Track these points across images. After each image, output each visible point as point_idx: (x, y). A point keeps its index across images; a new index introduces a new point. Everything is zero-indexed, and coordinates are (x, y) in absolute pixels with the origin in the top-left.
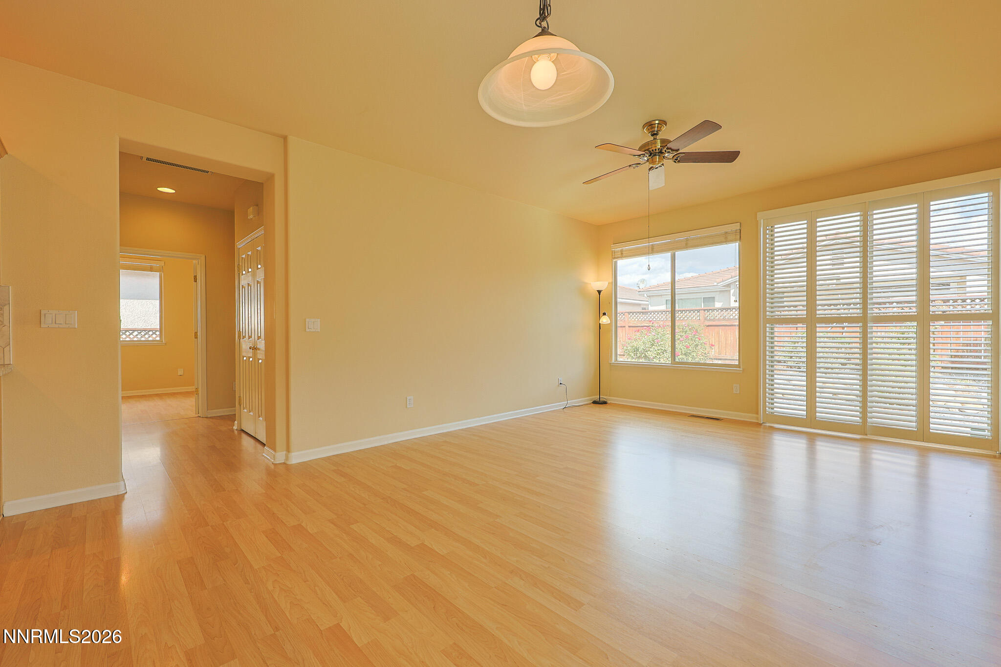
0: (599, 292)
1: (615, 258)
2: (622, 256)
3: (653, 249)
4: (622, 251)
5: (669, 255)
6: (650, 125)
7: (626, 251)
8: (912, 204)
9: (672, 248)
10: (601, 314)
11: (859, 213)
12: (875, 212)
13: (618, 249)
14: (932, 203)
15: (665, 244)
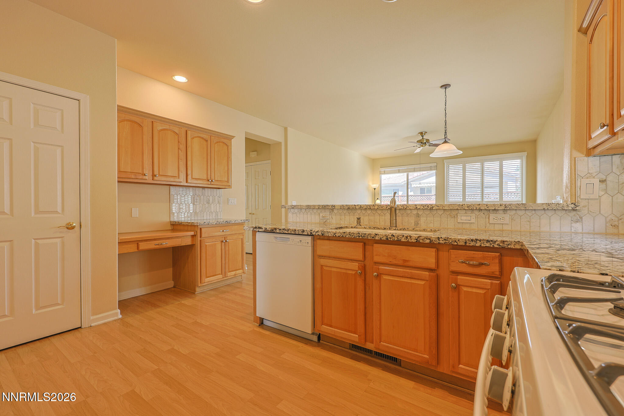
0: (375, 189)
1: (381, 174)
2: (385, 173)
3: (399, 171)
4: (384, 171)
5: (406, 174)
6: (421, 133)
7: (386, 171)
8: (497, 161)
9: (408, 171)
10: (376, 199)
11: (480, 163)
12: (485, 163)
13: (383, 170)
14: (504, 162)
15: (405, 169)
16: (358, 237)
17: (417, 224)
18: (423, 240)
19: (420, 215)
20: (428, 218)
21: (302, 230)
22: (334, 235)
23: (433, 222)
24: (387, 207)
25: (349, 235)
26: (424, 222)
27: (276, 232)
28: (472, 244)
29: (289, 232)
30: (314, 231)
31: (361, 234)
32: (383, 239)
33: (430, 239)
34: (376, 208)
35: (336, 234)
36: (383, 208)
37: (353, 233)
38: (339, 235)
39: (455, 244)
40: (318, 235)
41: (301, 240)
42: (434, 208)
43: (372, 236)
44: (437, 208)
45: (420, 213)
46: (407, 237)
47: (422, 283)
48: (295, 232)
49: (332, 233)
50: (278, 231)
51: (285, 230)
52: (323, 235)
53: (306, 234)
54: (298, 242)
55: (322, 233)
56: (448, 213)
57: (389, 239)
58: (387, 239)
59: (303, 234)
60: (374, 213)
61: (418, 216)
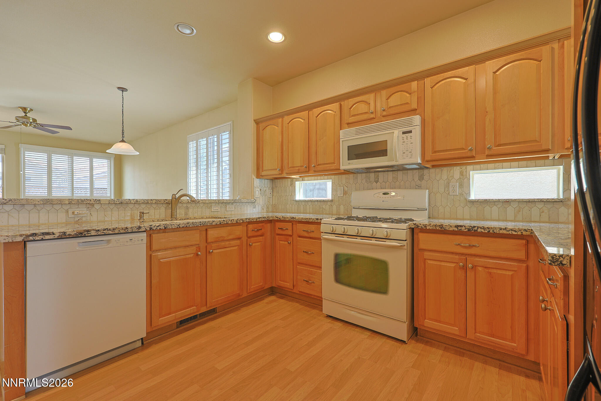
16: (200, 225)
17: (186, 214)
18: (239, 221)
19: (189, 208)
20: (194, 210)
21: (137, 227)
22: (178, 227)
23: (197, 212)
24: (165, 201)
25: (192, 225)
26: (192, 213)
27: (90, 235)
28: (259, 220)
29: (116, 231)
30: (155, 226)
31: (202, 222)
32: (217, 224)
33: (242, 220)
34: (154, 203)
35: (180, 226)
36: (161, 202)
37: (196, 222)
38: (183, 226)
39: (253, 221)
40: (160, 229)
41: (131, 239)
42: (200, 202)
43: (211, 223)
44: (202, 202)
45: (189, 205)
46: (231, 220)
47: (236, 248)
48: (126, 230)
49: (176, 225)
50: (93, 233)
51: (108, 230)
52: (165, 228)
53: (144, 230)
54: (127, 242)
55: (164, 227)
56: (206, 205)
57: (222, 223)
58: (220, 223)
59: (139, 231)
60: (149, 207)
61: (187, 208)
